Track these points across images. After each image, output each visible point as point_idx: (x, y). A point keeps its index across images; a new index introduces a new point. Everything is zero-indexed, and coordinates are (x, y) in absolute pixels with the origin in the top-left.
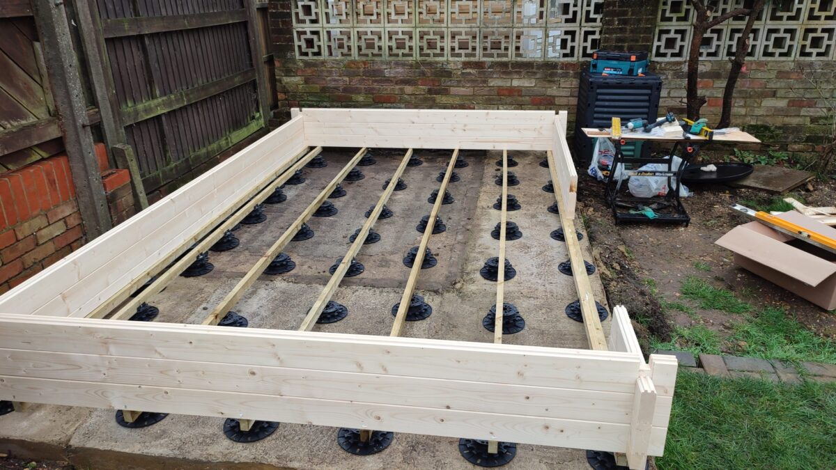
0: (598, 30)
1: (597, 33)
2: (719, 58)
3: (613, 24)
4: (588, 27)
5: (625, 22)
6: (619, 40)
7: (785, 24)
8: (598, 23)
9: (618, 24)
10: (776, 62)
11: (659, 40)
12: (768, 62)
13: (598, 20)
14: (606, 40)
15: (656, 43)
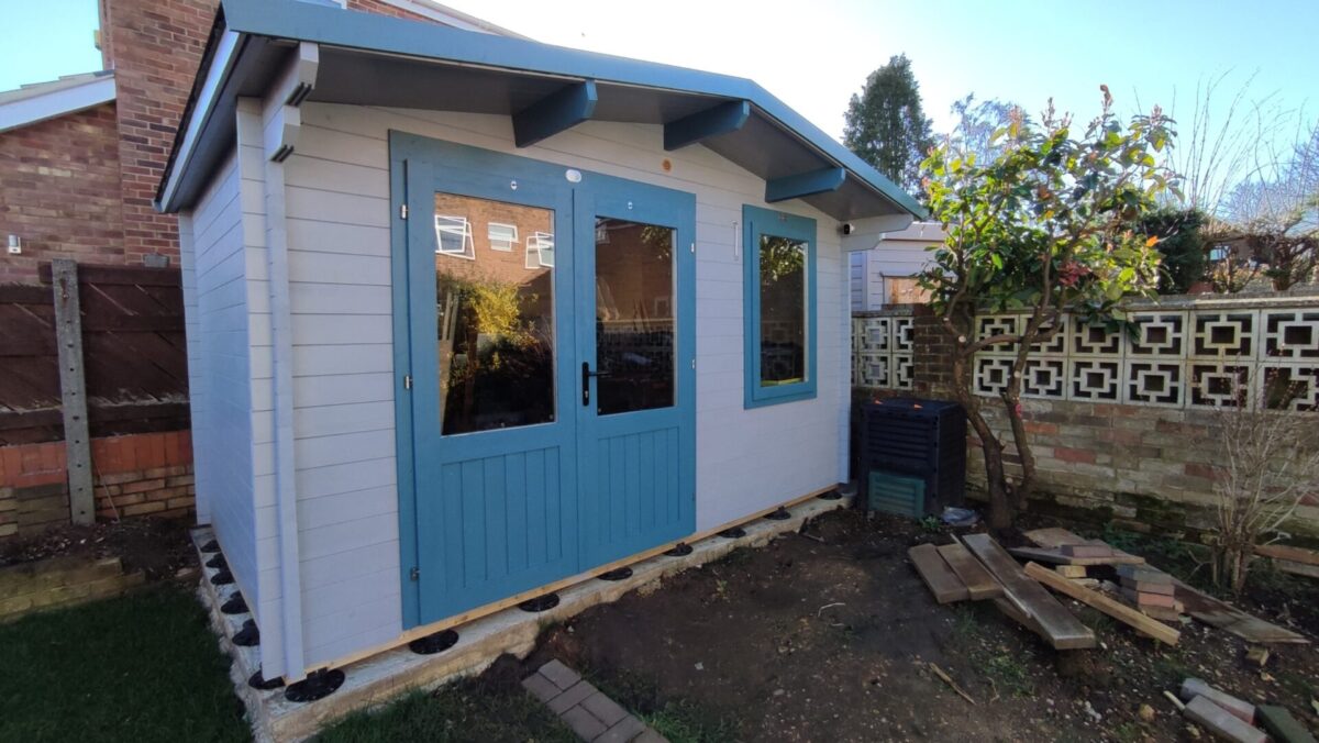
0: (910, 357)
1: (910, 360)
2: (1062, 398)
3: (924, 351)
4: (899, 354)
5: (936, 350)
6: (933, 369)
7: (1156, 359)
8: (910, 350)
9: (931, 352)
11: (981, 371)
13: (910, 346)
14: (919, 368)
15: (977, 375)
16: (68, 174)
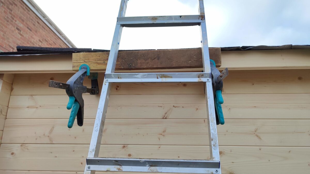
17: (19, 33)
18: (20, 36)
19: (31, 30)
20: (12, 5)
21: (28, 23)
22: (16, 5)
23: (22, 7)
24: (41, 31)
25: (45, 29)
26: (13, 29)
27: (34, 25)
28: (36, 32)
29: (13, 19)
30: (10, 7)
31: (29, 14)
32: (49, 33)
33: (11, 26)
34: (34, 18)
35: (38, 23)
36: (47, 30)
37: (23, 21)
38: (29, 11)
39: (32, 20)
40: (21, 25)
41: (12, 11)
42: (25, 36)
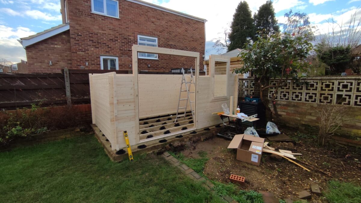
0: (253, 90)
2: (289, 101)
3: (257, 89)
4: (251, 89)
6: (259, 93)
7: (311, 92)
10: (310, 103)
11: (270, 94)
12: (307, 103)
13: (253, 87)
14: (255, 93)
15: (269, 95)
16: (60, 47)
17: (154, 24)
18: (154, 25)
19: (160, 20)
20: (147, 13)
21: (157, 17)
22: (149, 12)
23: (152, 11)
24: (166, 17)
25: (168, 15)
26: (150, 23)
27: (161, 16)
28: (163, 19)
29: (149, 19)
30: (146, 14)
31: (157, 12)
32: (171, 16)
33: (149, 23)
34: (160, 12)
35: (163, 14)
36: (169, 15)
37: (154, 17)
38: (156, 11)
39: (159, 14)
40: (154, 20)
41: (147, 15)
42: (157, 24)
